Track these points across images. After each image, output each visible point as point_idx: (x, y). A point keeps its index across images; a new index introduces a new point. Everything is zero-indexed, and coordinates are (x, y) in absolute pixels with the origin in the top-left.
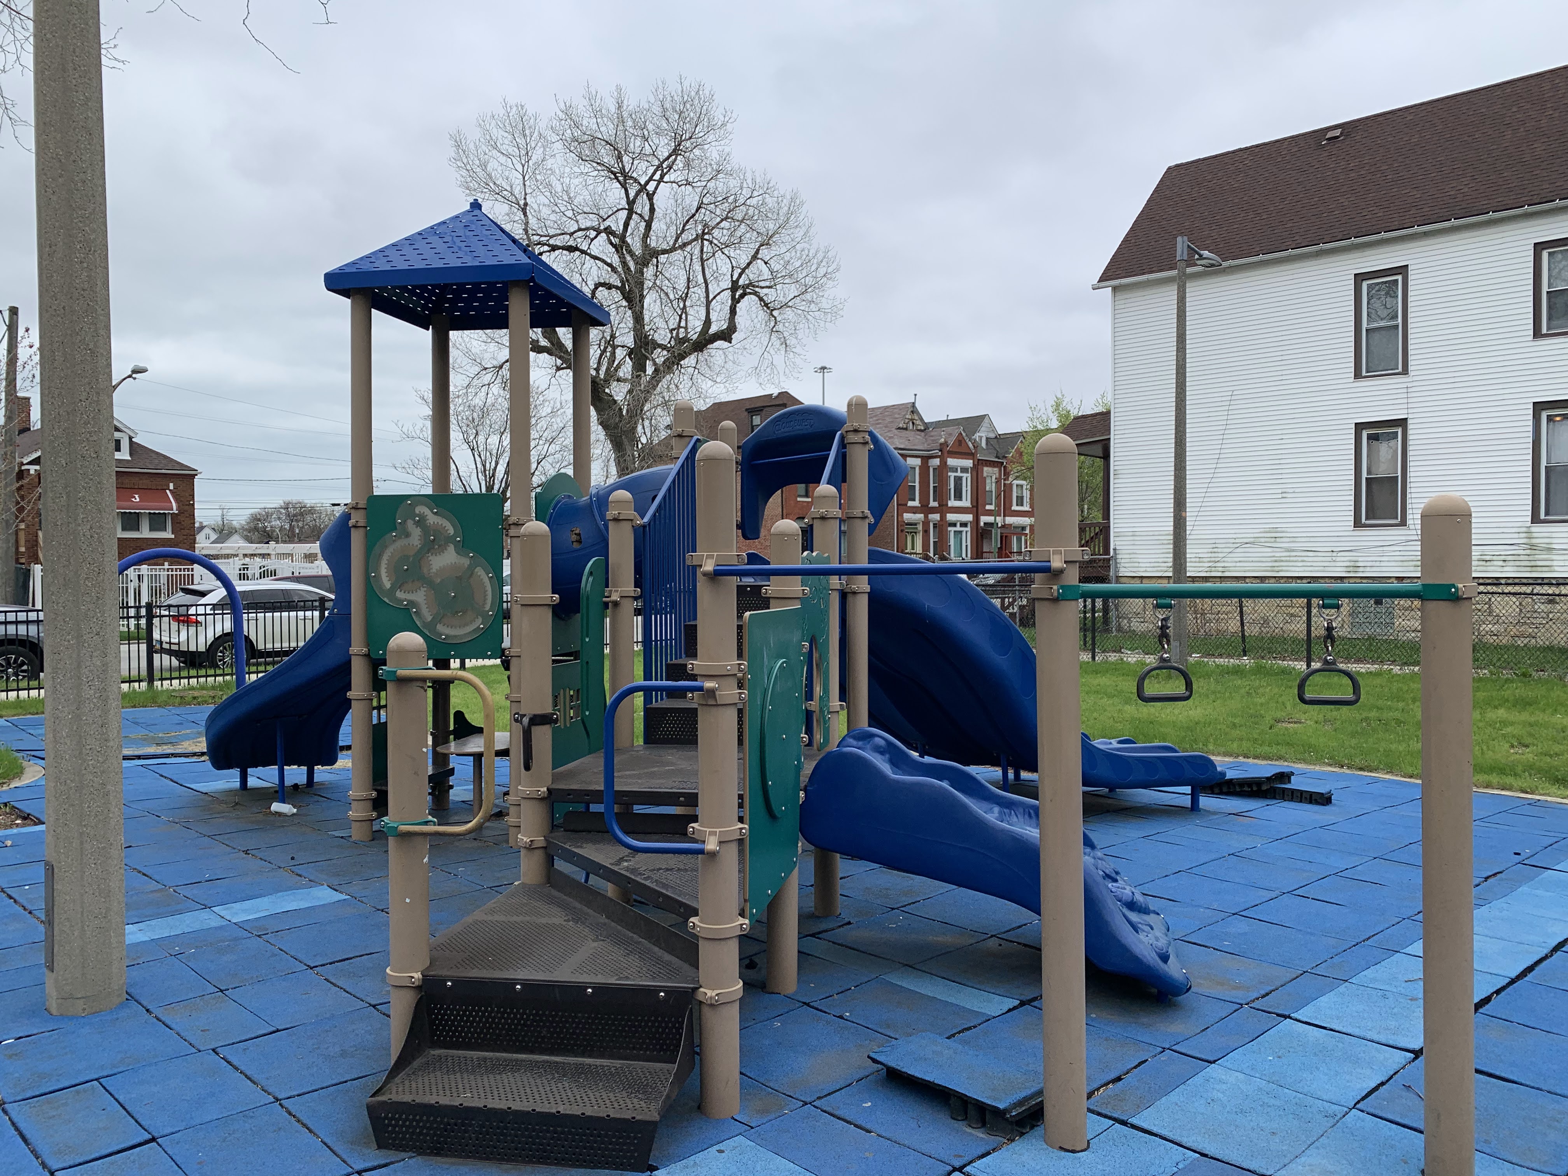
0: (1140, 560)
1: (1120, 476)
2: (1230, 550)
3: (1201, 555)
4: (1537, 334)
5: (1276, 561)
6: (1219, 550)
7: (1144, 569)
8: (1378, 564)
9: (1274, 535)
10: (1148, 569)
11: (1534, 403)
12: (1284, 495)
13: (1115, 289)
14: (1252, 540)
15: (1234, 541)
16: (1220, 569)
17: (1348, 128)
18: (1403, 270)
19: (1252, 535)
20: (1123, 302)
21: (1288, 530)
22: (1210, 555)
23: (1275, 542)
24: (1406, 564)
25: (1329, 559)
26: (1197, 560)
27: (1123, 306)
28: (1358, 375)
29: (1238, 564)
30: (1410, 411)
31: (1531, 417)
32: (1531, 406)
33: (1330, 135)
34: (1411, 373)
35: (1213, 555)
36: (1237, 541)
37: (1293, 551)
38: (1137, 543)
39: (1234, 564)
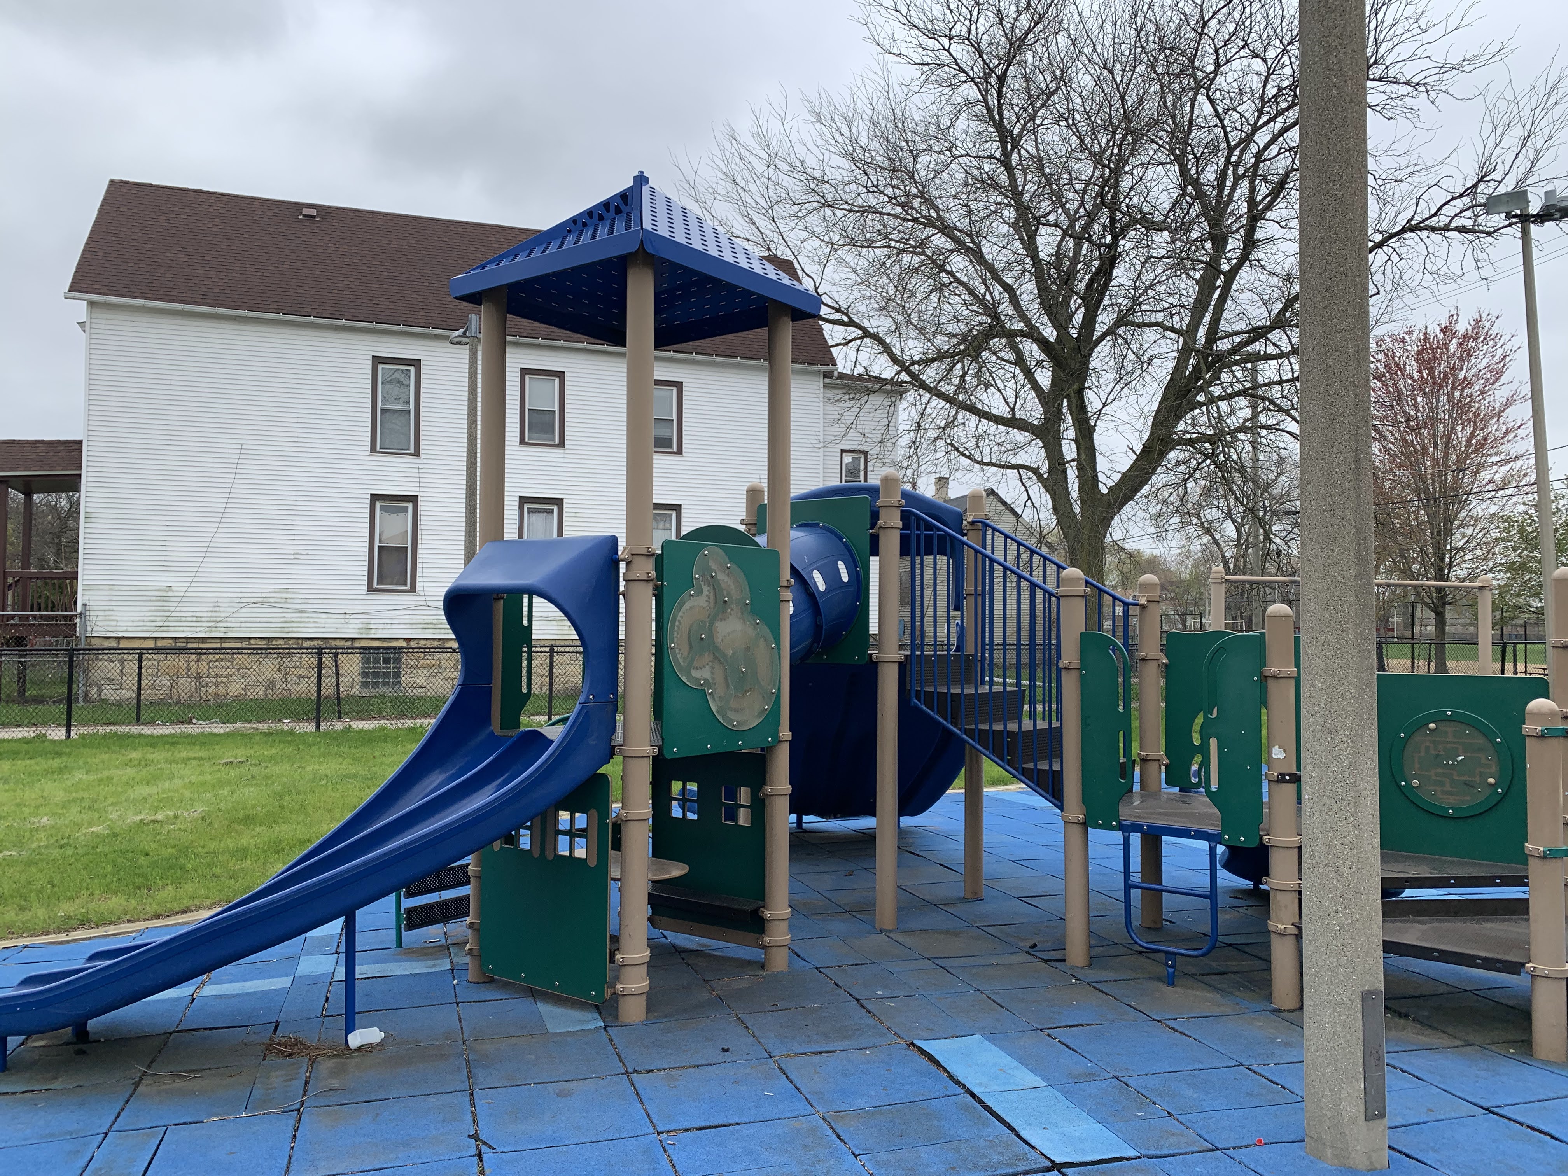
0: (119, 619)
1: (93, 520)
2: (235, 610)
3: (197, 614)
4: (521, 440)
5: (286, 622)
6: (222, 609)
7: (125, 628)
8: (389, 626)
9: (284, 597)
10: (130, 629)
11: (520, 497)
12: (297, 556)
13: (92, 304)
14: (260, 600)
15: (238, 600)
16: (223, 630)
17: (322, 211)
18: (416, 363)
19: (260, 595)
20: (104, 321)
21: (301, 591)
22: (209, 614)
23: (286, 603)
24: (414, 626)
25: (342, 621)
26: (194, 619)
27: (102, 327)
28: (373, 450)
29: (243, 625)
30: (422, 490)
31: (517, 508)
32: (518, 499)
33: (306, 211)
34: (422, 456)
35: (214, 614)
36: (243, 600)
37: (305, 612)
38: (115, 598)
39: (239, 625)
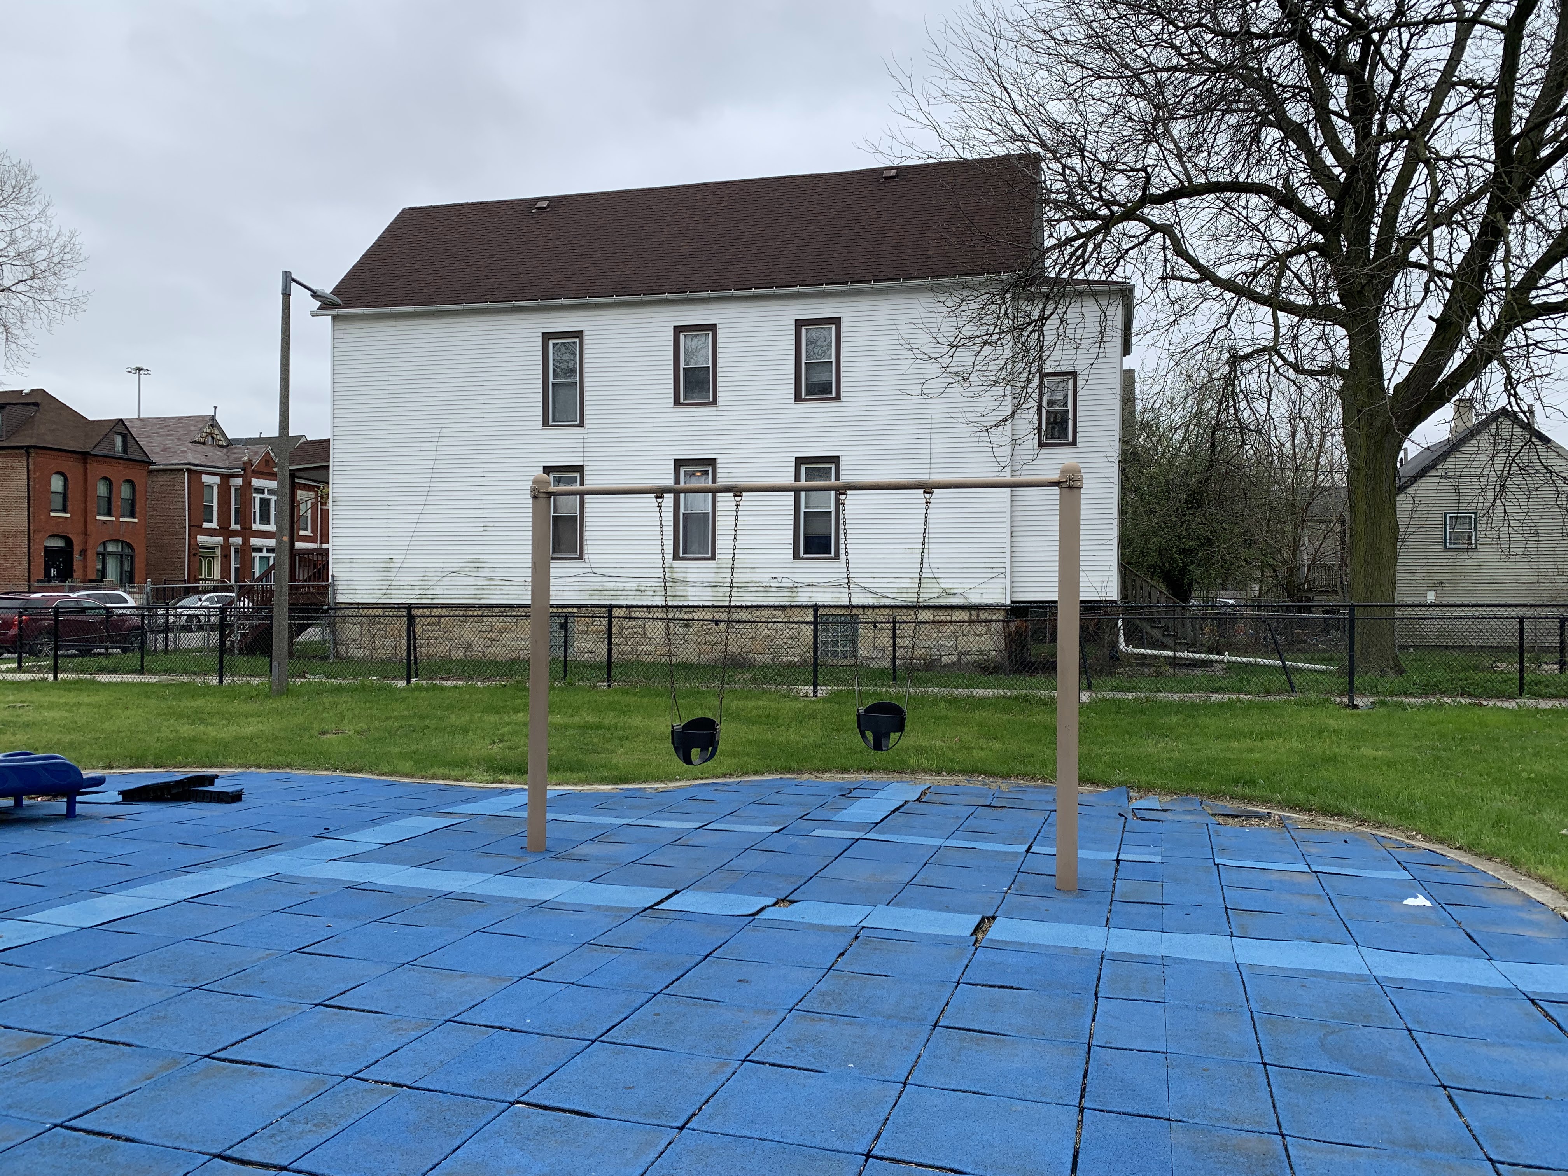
0: (357, 587)
1: (339, 503)
2: (438, 578)
3: (412, 583)
4: (677, 402)
5: (478, 589)
6: (429, 578)
7: (360, 596)
8: (561, 593)
9: (477, 566)
10: (365, 596)
11: (675, 460)
12: (486, 528)
13: (335, 318)
14: (458, 569)
15: (441, 570)
16: (430, 596)
17: (555, 202)
18: (579, 334)
19: (458, 565)
20: (342, 332)
21: (489, 561)
22: (420, 583)
23: (478, 572)
24: (582, 593)
25: (523, 588)
26: (409, 587)
27: (342, 336)
28: (546, 423)
29: (446, 592)
30: (586, 459)
31: (672, 471)
32: (672, 462)
33: (539, 205)
34: (587, 426)
35: (423, 583)
36: (445, 570)
37: (493, 580)
38: (354, 570)
39: (442, 592)
